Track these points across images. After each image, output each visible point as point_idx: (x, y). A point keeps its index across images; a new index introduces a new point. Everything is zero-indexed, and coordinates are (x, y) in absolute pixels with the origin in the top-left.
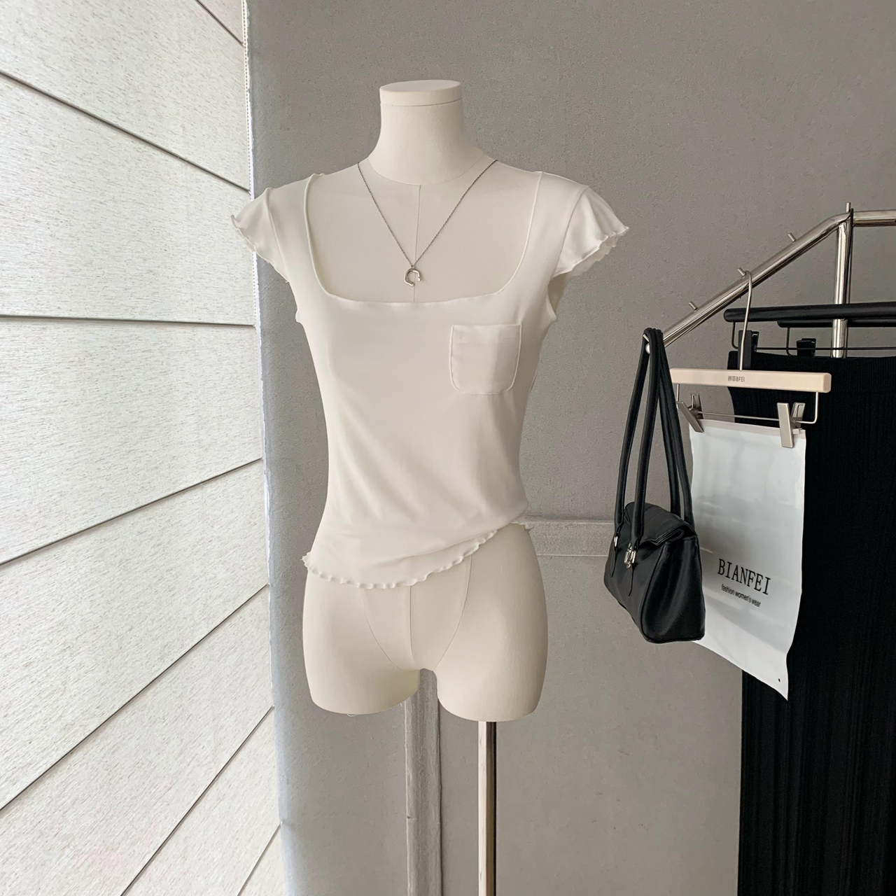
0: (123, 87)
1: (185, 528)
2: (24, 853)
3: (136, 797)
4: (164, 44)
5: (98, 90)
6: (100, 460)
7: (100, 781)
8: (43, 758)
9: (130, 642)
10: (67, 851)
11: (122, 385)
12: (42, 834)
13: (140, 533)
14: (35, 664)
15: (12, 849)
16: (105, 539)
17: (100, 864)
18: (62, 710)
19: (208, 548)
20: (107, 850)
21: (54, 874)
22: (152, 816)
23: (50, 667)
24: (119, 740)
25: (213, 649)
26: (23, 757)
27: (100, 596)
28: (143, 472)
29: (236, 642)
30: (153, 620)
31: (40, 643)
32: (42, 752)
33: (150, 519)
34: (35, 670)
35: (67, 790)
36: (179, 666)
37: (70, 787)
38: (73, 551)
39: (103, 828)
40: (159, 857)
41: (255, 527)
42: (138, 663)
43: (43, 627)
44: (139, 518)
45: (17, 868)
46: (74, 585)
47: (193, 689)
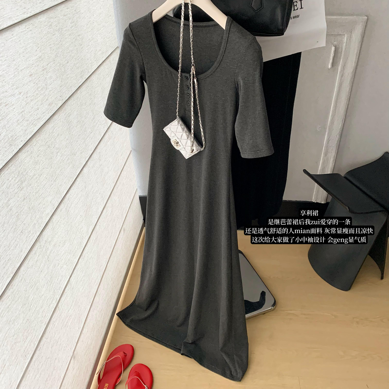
1: (82, 15)
2: (44, 153)
3: (80, 135)
7: (66, 128)
8: (44, 116)
9: (68, 69)
10: (59, 154)
12: (49, 147)
13: (64, 15)
14: (33, 75)
15: (39, 152)
16: (51, 17)
17: (71, 159)
19: (93, 26)
20: (72, 155)
21: (55, 162)
22: (87, 143)
23: (40, 77)
24: (70, 111)
25: (100, 74)
26: (37, 115)
27: (53, 45)
29: (109, 72)
30: (76, 59)
31: (34, 66)
32: (43, 113)
34: (34, 78)
35: (55, 130)
36: (89, 81)
37: (55, 129)
38: (39, 22)
39: (70, 146)
40: (91, 159)
41: (110, 17)
42: (73, 78)
43: (33, 58)
44: (63, 8)
45: (43, 159)
46: (42, 39)
47: (95, 91)
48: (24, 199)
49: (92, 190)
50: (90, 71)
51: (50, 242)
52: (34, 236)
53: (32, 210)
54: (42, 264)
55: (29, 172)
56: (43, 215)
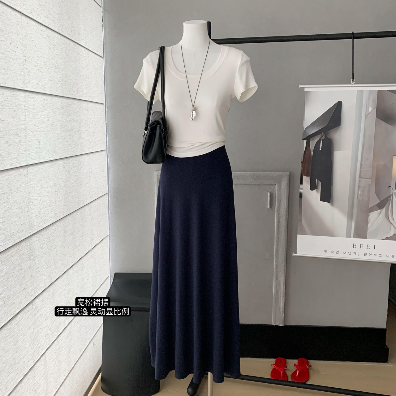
0: (70, 26)
1: (85, 166)
2: (47, 243)
3: (71, 243)
4: (80, 11)
5: (65, 28)
6: (65, 139)
7: (63, 233)
8: (51, 220)
9: (70, 196)
10: (55, 249)
11: (70, 117)
12: (50, 241)
13: (73, 164)
15: (44, 241)
16: (65, 163)
17: (62, 258)
18: (55, 209)
19: (91, 175)
20: (64, 255)
21: (52, 254)
22: (75, 252)
23: (53, 195)
24: (67, 224)
25: (91, 208)
26: (47, 217)
27: (64, 179)
28: (74, 145)
29: (98, 208)
30: (76, 192)
31: (51, 187)
32: (51, 218)
33: (76, 160)
34: (49, 194)
37: (56, 231)
38: (58, 164)
39: (63, 248)
40: (75, 265)
42: (72, 203)
43: (51, 183)
44: (73, 159)
45: (45, 247)
47: (86, 218)
48: (30, 268)
49: (73, 291)
50: (84, 202)
51: (38, 310)
52: (30, 298)
53: (33, 278)
54: (31, 323)
55: (36, 251)
56: (38, 287)
